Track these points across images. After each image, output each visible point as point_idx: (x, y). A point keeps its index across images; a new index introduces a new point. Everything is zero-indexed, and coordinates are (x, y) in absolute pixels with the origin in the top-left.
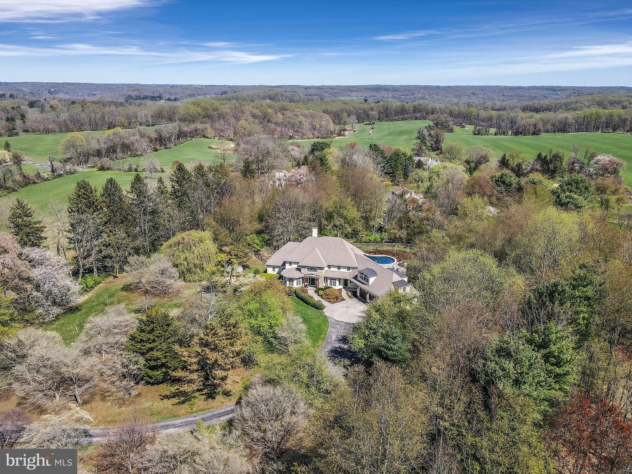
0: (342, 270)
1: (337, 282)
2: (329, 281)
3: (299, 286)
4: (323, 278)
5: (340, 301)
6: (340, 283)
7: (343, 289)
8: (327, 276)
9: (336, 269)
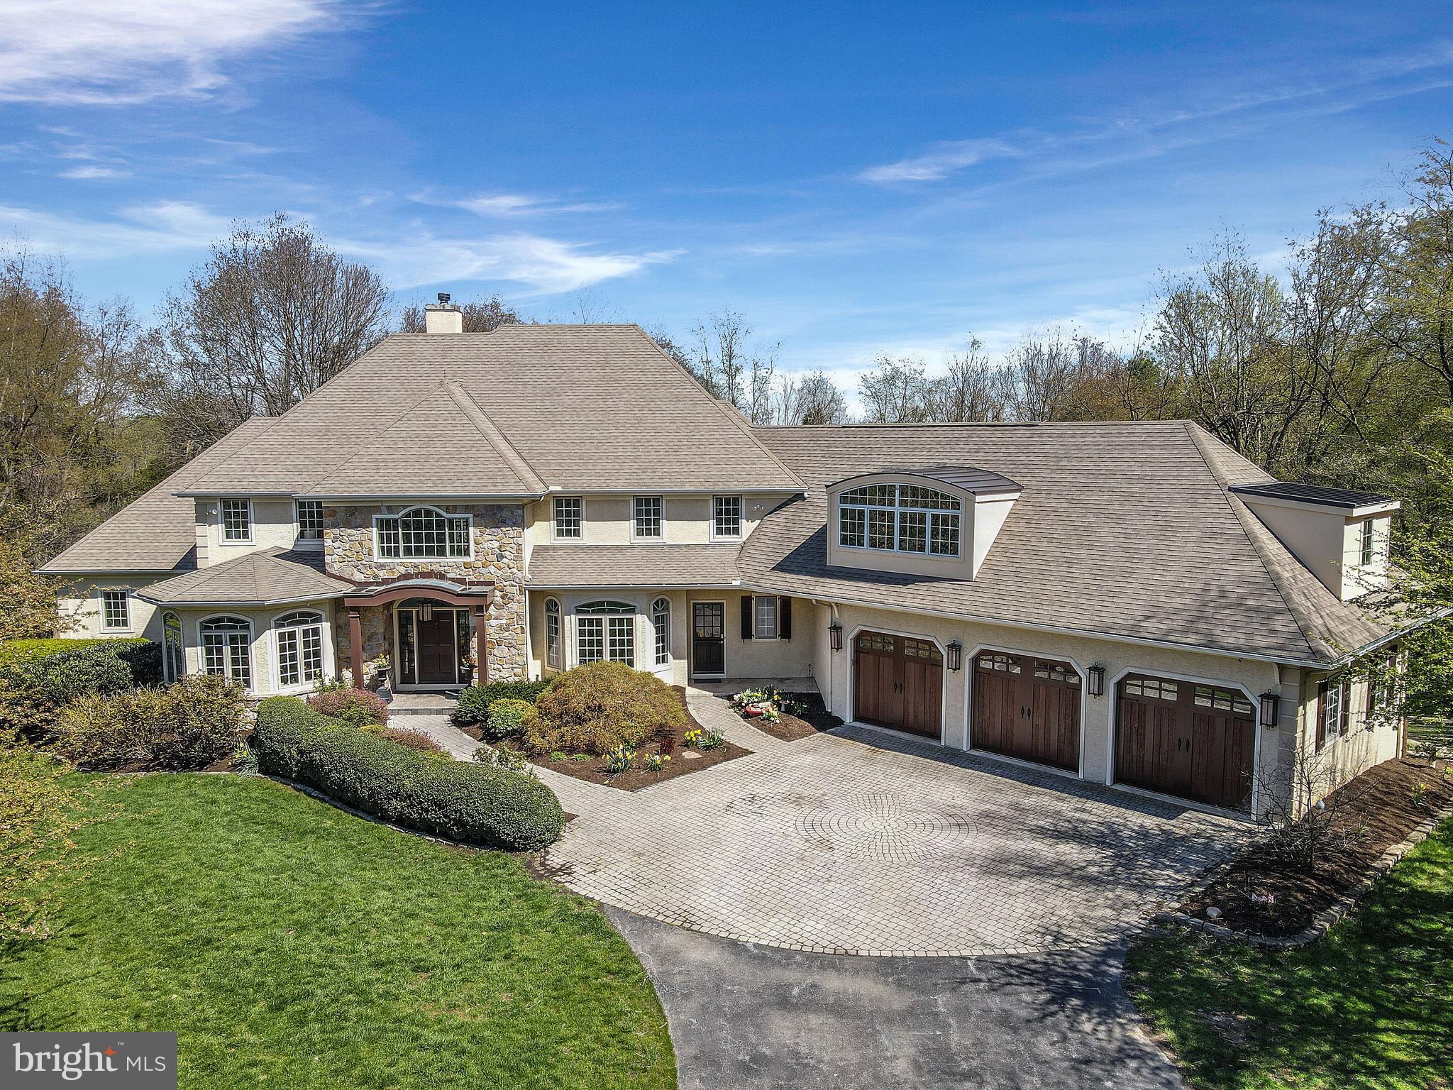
0: (674, 531)
1: (644, 628)
2: (570, 623)
3: (304, 687)
4: (522, 605)
5: (699, 766)
6: (662, 637)
7: (690, 691)
8: (552, 578)
9: (622, 532)
